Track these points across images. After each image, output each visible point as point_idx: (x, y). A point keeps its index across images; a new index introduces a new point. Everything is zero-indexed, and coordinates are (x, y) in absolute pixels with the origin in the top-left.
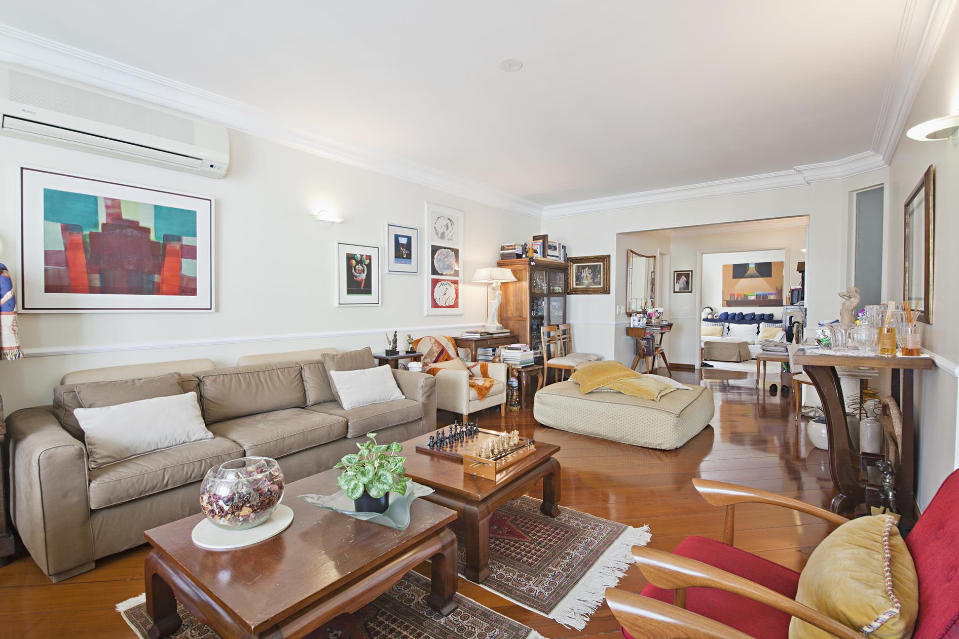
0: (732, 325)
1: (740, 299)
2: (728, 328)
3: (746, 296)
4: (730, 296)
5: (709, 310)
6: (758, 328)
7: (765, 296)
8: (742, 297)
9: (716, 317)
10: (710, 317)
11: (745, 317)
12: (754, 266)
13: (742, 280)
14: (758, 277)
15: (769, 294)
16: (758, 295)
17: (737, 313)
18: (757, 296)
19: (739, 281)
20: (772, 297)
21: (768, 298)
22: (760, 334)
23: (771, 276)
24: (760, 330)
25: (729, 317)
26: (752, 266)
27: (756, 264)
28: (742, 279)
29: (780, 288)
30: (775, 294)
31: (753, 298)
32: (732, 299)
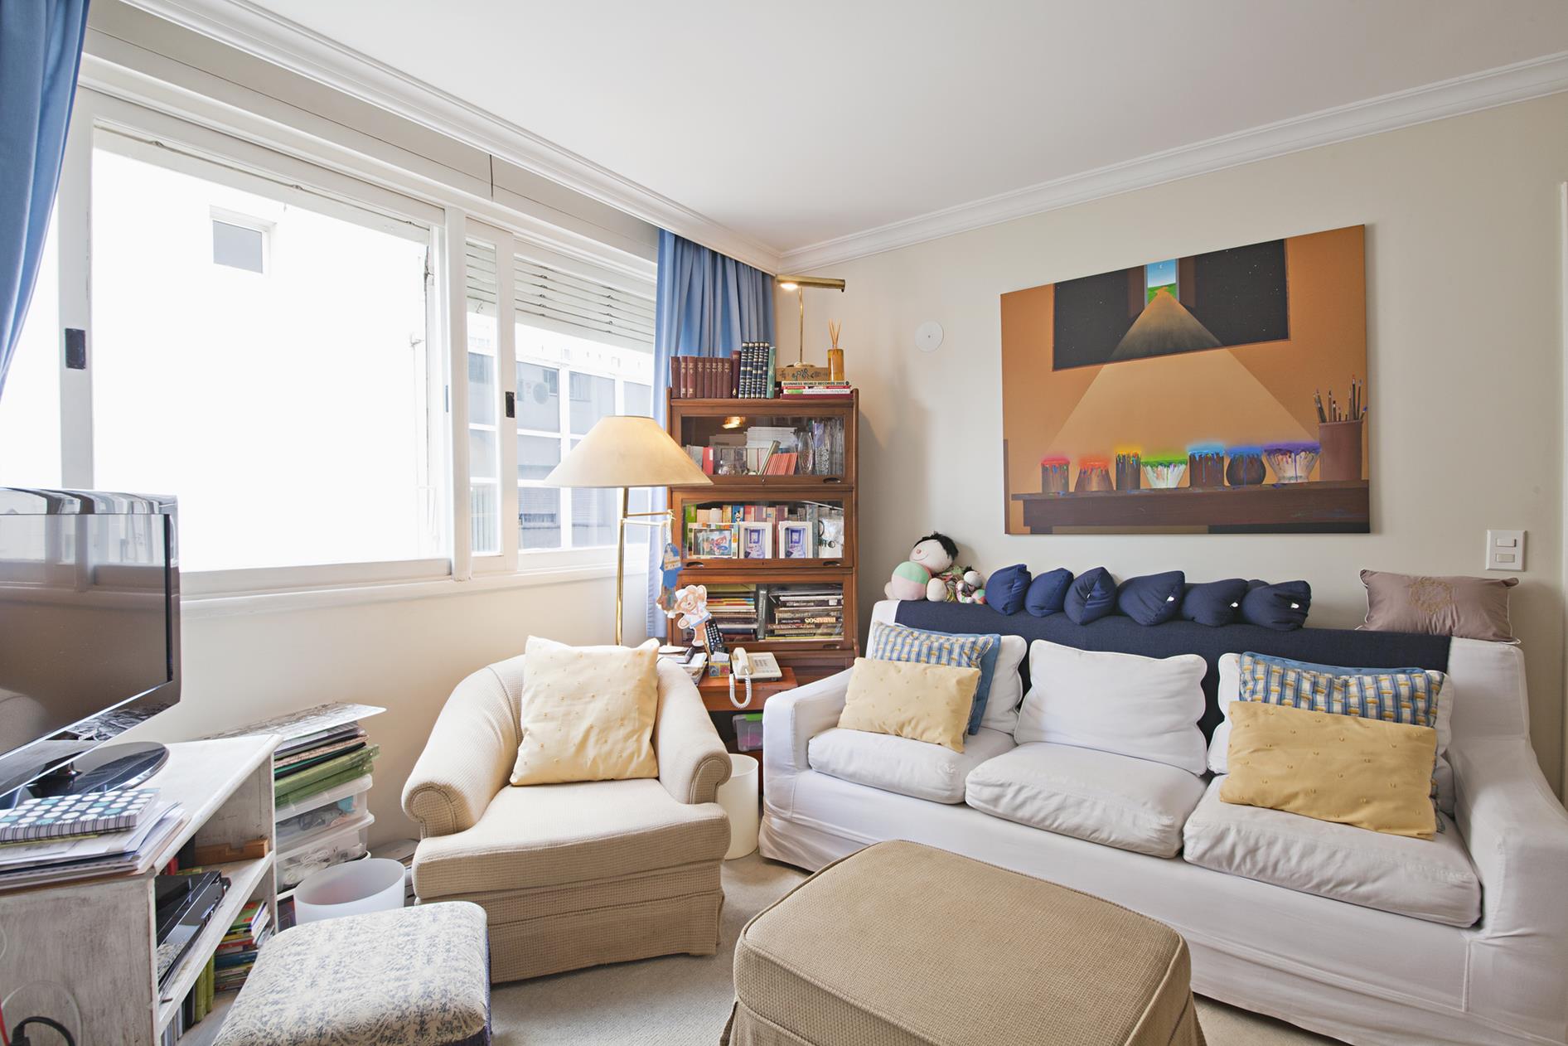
0: (1045, 654)
1: (1094, 486)
2: (1024, 668)
3: (1130, 469)
4: (1045, 470)
5: (934, 554)
6: (1210, 684)
7: (1248, 466)
8: (1106, 476)
9: (967, 591)
10: (935, 590)
11: (1127, 603)
12: (1172, 279)
13: (1108, 371)
14: (1199, 345)
15: (1274, 451)
16: (1204, 459)
17: (1076, 575)
18: (1197, 465)
19: (1087, 384)
20: (1293, 471)
21: (1270, 479)
22: (1221, 731)
23: (1283, 335)
24: (1224, 705)
25: (1034, 598)
26: (1162, 281)
27: (1183, 263)
28: (1107, 369)
29: (1344, 411)
30: (1311, 449)
31: (1170, 479)
32: (1055, 489)
